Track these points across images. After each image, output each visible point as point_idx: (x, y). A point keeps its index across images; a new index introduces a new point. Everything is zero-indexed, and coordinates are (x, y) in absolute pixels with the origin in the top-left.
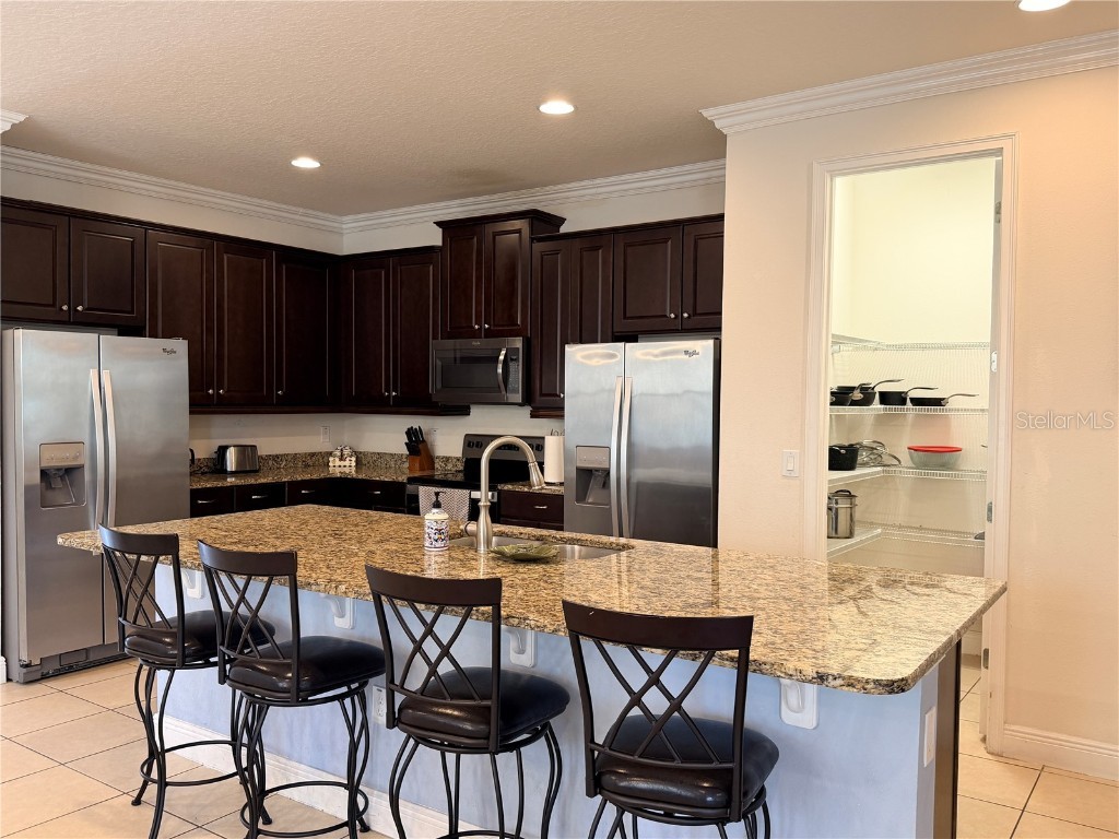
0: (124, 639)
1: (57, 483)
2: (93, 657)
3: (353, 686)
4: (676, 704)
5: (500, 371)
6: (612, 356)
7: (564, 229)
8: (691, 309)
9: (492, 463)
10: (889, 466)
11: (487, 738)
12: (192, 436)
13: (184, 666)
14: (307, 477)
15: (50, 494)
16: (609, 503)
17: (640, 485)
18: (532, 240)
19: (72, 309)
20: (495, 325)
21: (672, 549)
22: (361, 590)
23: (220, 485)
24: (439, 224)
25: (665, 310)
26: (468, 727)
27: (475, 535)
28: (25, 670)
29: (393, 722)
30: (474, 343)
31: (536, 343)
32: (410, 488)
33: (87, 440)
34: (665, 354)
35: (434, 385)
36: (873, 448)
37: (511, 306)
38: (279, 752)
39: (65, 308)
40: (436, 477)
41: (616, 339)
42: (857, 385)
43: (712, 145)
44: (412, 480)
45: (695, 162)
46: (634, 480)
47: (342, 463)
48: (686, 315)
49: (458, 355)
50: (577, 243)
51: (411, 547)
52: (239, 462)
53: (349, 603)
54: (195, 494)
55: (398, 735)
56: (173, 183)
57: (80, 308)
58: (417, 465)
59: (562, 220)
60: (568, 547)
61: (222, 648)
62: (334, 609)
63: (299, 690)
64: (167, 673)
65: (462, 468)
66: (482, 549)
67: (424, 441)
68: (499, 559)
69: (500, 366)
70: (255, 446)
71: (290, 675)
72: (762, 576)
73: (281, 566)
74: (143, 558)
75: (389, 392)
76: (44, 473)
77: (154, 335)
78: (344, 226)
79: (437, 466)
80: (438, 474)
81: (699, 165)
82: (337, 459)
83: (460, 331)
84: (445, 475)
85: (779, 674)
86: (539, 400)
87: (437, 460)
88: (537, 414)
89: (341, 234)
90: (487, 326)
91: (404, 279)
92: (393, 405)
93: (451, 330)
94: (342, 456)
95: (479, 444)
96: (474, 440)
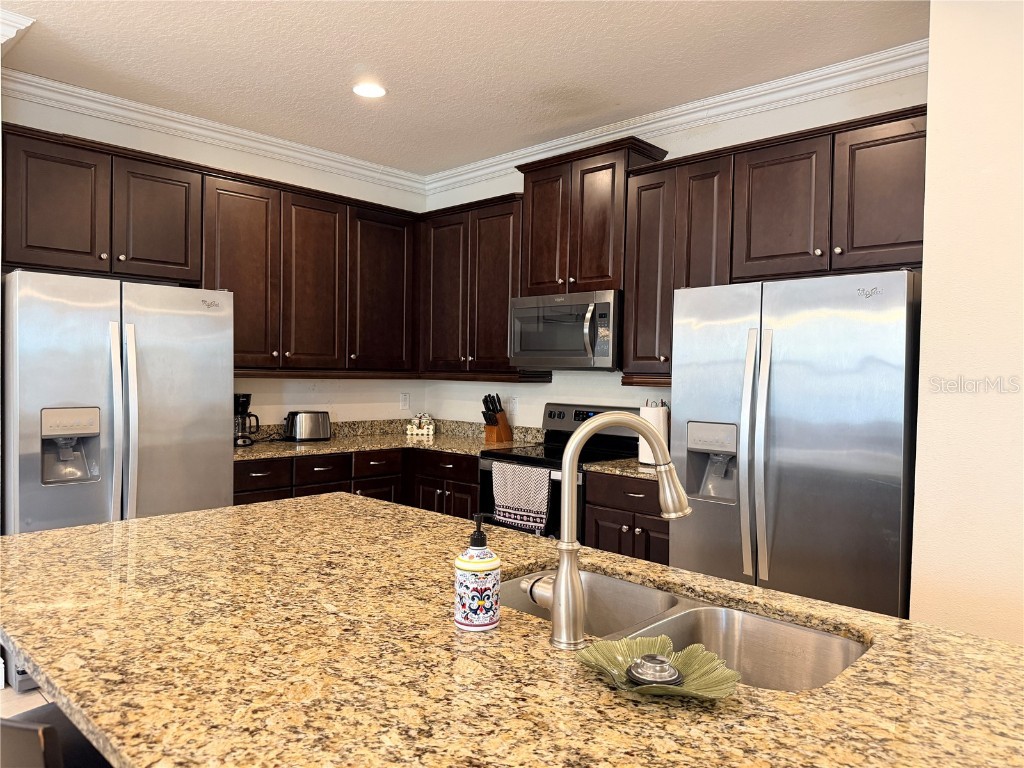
1: (68, 454)
5: (586, 330)
7: (667, 158)
8: (846, 241)
14: (377, 447)
18: (628, 174)
19: (113, 259)
20: (581, 278)
23: (277, 456)
24: (520, 168)
25: (807, 245)
30: (557, 299)
31: (629, 297)
32: (484, 463)
35: (512, 349)
37: (601, 255)
39: (105, 256)
40: (515, 451)
44: (486, 454)
47: (420, 431)
48: (837, 250)
49: (541, 315)
50: (685, 172)
52: (310, 429)
57: (123, 258)
58: (495, 436)
65: (542, 440)
67: (502, 411)
69: (587, 325)
70: (327, 413)
75: (465, 357)
76: (46, 443)
78: (427, 188)
79: (515, 437)
80: (517, 448)
82: (415, 427)
83: (539, 285)
84: (524, 449)
86: (632, 364)
87: (515, 431)
88: (630, 381)
89: (425, 196)
90: (572, 280)
91: (483, 233)
92: (470, 371)
93: (532, 284)
94: (420, 423)
95: (561, 415)
96: (557, 410)
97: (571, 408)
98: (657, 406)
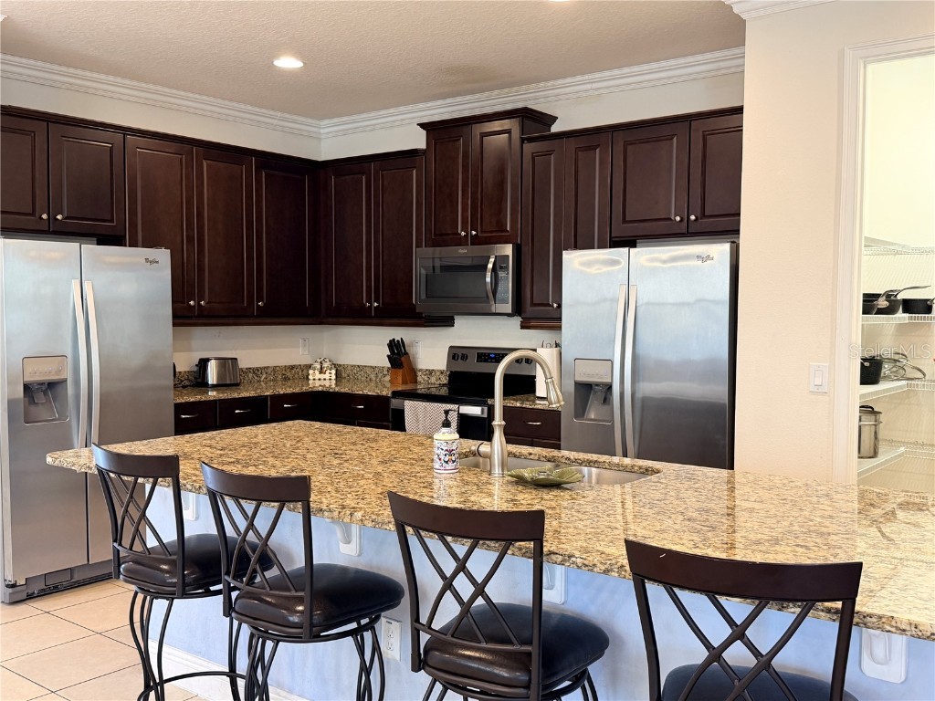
0: (119, 565)
1: (40, 398)
2: (77, 577)
3: (363, 622)
4: (765, 662)
5: (488, 280)
6: (615, 263)
7: (555, 128)
8: (699, 210)
9: (508, 379)
10: (912, 379)
11: (527, 687)
12: (175, 350)
13: (185, 595)
14: (289, 391)
15: (33, 409)
16: (612, 420)
17: (645, 400)
18: (523, 141)
19: (52, 219)
20: (482, 232)
21: (704, 474)
22: (380, 519)
23: (204, 399)
24: (422, 126)
25: (670, 213)
26: (504, 673)
27: (488, 457)
28: (10, 590)
29: (419, 663)
30: (461, 251)
31: (526, 250)
32: (395, 403)
33: (68, 351)
34: (674, 259)
35: (418, 294)
36: (896, 361)
37: (500, 211)
38: (280, 686)
39: (45, 216)
40: (419, 392)
41: (616, 243)
42: (882, 292)
43: (731, 32)
44: (396, 394)
45: (702, 52)
46: (639, 395)
47: (322, 376)
48: (693, 217)
50: (572, 144)
51: (418, 469)
52: (220, 376)
53: (355, 529)
54: (180, 408)
55: (424, 678)
56: (151, 86)
57: (59, 217)
58: (400, 379)
59: (554, 119)
60: (585, 470)
61: (226, 577)
62: (339, 534)
63: (312, 625)
64: (165, 603)
65: (446, 381)
66: (497, 470)
67: (406, 353)
68: (517, 483)
69: (489, 275)
70: (236, 359)
71: (301, 608)
72: (821, 507)
73: (293, 491)
74: (140, 480)
75: (370, 303)
76: (27, 387)
77: (134, 244)
78: (322, 131)
79: (419, 379)
80: (421, 388)
81: (708, 56)
82: (317, 372)
83: (442, 237)
84: (429, 389)
85: (888, 628)
86: (529, 310)
87: (419, 374)
88: (528, 325)
89: (319, 139)
90: (474, 233)
91: (386, 183)
92: (375, 317)
93: (435, 235)
94: (321, 368)
95: (464, 357)
96: (460, 353)
97: (474, 350)
98: (551, 347)
